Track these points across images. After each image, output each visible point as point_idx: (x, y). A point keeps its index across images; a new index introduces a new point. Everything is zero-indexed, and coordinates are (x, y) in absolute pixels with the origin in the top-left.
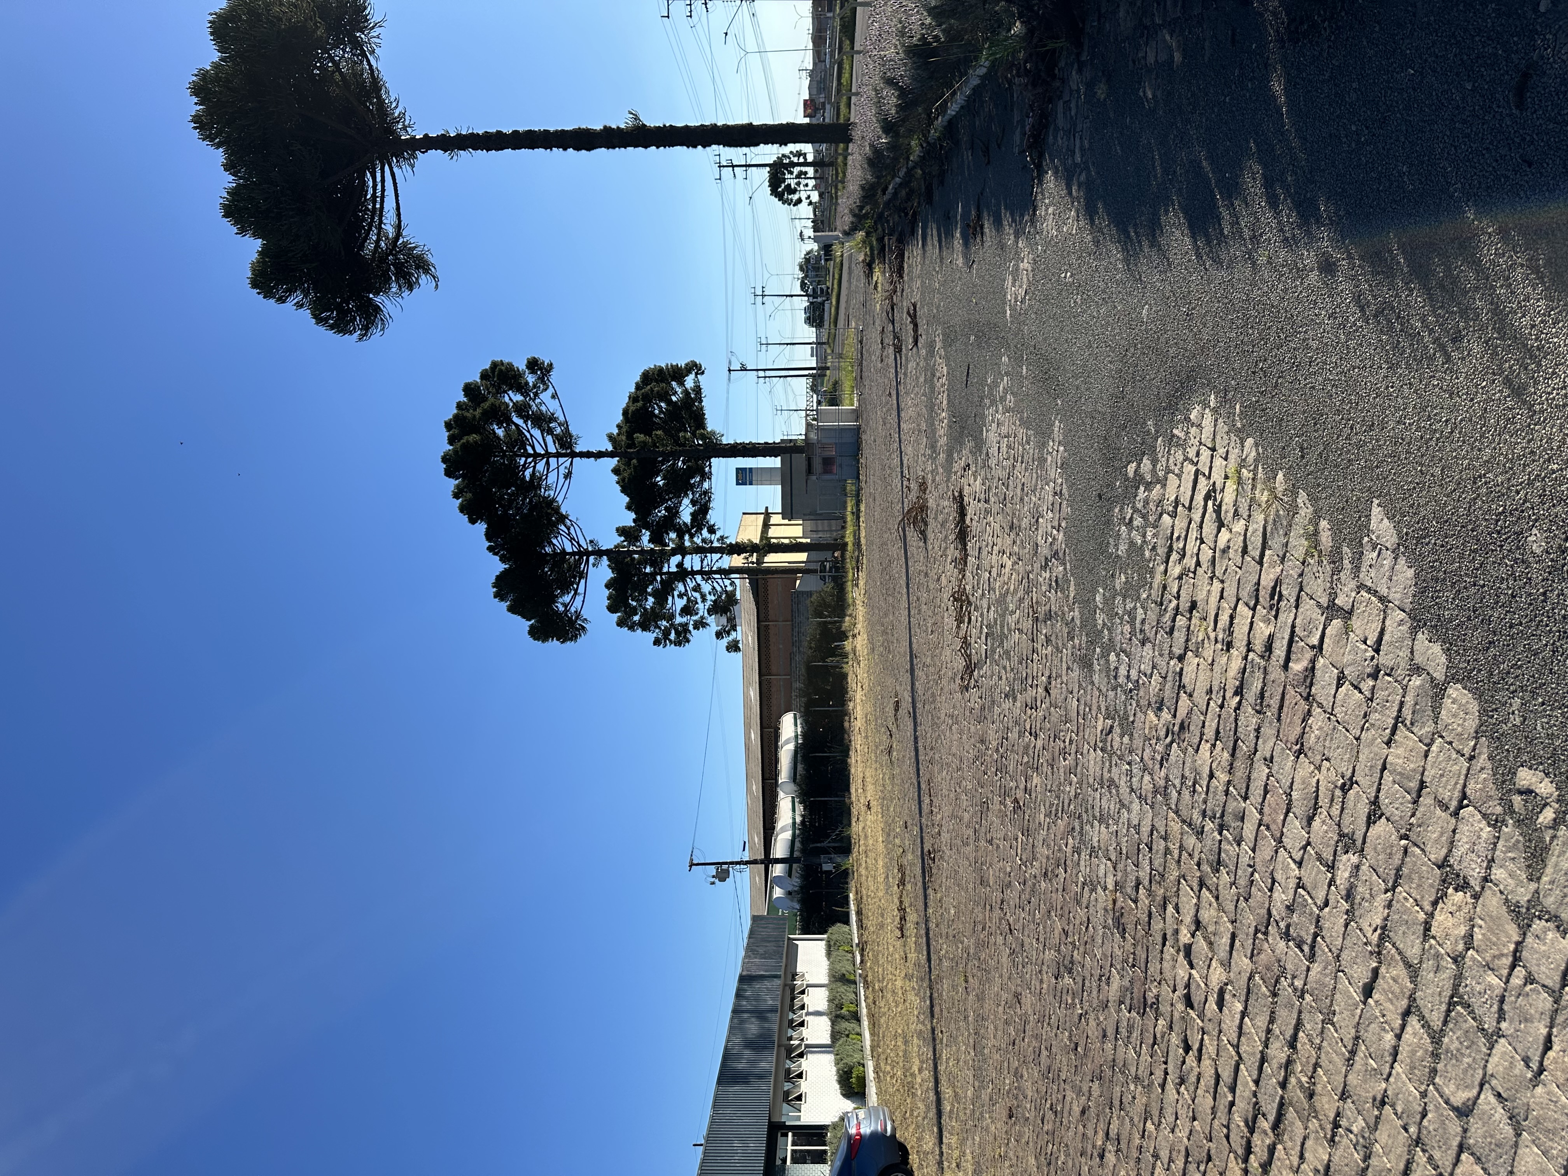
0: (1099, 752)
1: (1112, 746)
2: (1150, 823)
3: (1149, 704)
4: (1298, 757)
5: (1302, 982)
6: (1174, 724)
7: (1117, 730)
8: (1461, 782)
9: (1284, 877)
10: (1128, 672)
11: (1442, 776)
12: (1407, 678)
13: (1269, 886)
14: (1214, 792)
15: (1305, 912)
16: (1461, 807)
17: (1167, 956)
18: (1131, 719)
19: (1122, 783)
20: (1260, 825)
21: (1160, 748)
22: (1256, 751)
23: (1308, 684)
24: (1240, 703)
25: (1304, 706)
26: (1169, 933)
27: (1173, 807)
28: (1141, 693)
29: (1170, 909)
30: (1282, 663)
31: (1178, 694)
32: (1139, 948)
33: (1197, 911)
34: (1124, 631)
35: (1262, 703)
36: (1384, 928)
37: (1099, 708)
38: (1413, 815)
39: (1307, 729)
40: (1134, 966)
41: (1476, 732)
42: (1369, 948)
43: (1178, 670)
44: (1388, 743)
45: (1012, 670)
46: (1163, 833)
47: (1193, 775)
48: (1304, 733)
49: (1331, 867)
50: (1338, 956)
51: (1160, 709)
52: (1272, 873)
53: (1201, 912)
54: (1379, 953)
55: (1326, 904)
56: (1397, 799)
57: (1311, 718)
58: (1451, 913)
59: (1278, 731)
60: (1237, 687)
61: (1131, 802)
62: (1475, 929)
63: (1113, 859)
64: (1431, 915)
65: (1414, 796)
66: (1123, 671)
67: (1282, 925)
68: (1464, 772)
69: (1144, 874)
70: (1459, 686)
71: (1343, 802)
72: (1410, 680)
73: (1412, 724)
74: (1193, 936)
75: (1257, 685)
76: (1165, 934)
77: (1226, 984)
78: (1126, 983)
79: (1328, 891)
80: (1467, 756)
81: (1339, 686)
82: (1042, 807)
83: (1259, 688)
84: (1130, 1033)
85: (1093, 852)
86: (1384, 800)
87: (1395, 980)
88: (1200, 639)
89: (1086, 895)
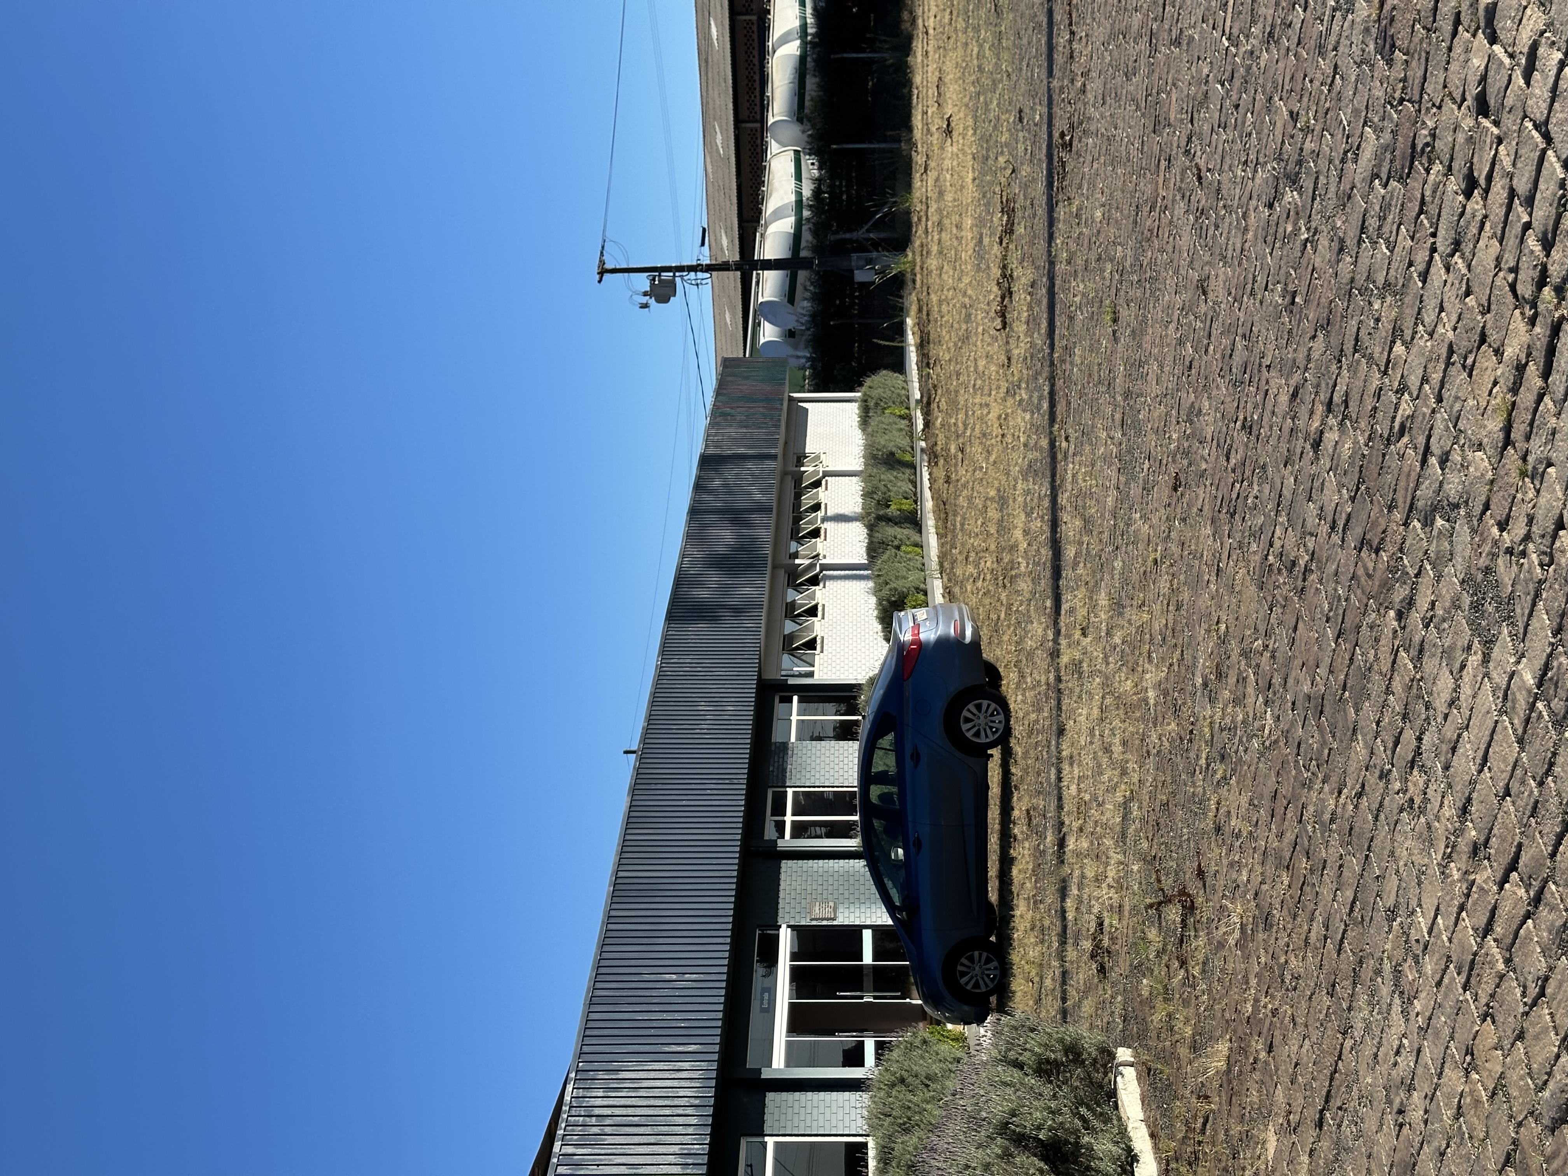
17: (1458, 50)
26: (1464, 8)
32: (1414, 64)
40: (1401, 101)
76: (1458, 14)
77: (1542, 33)
78: (1387, 136)
84: (1382, 219)
89: (1336, 28)
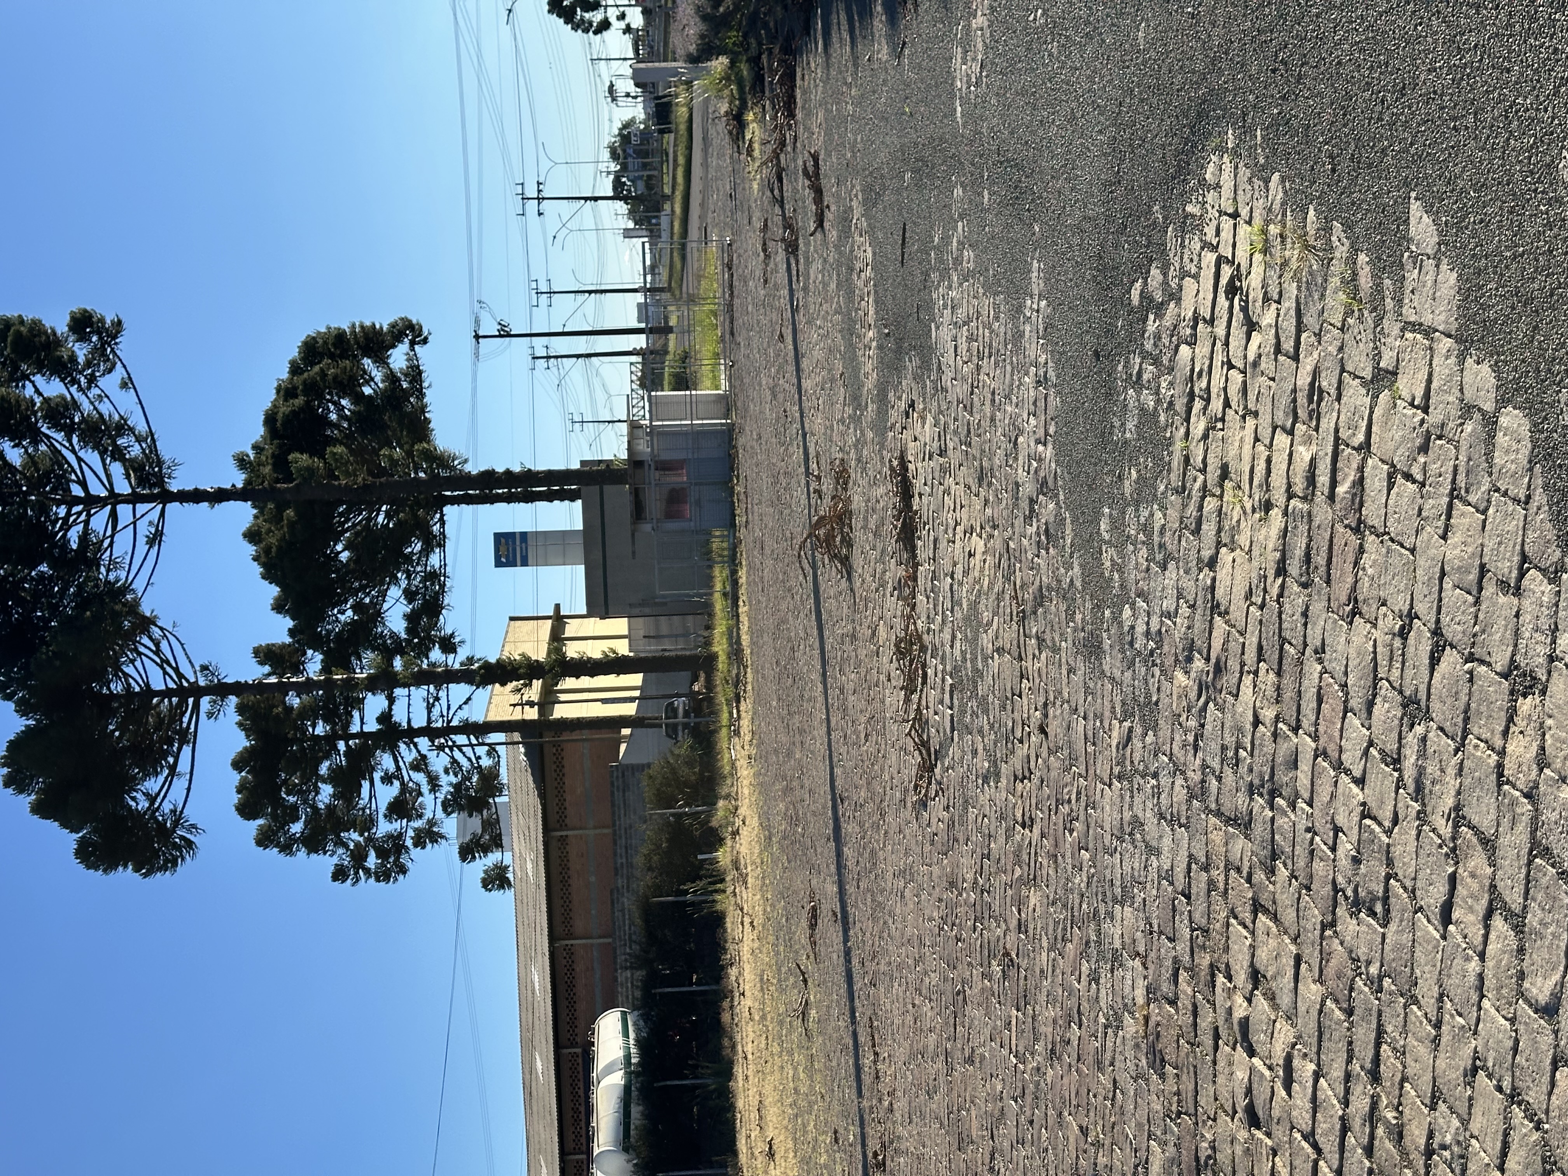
0: (1116, 784)
1: (1132, 762)
2: (1186, 854)
3: (1177, 660)
4: (1351, 623)
5: (1378, 964)
6: (1208, 672)
7: (1138, 730)
8: (1519, 540)
9: (1347, 813)
10: (1148, 624)
11: (1500, 543)
12: (1459, 430)
13: (1330, 843)
14: (1260, 744)
15: (1373, 851)
16: (1522, 575)
17: (1221, 1064)
18: (1154, 699)
19: (1149, 814)
20: (1316, 757)
21: (1193, 723)
22: (1305, 645)
23: (1357, 506)
24: (1282, 587)
25: (1354, 541)
26: (1221, 1023)
27: (1213, 806)
28: (1166, 648)
29: (1220, 979)
30: (1326, 492)
31: (1211, 622)
32: (1184, 1077)
33: (1253, 956)
34: (1141, 560)
35: (1308, 568)
36: (1457, 808)
37: (1113, 712)
38: (1475, 624)
39: (1361, 572)
40: (1179, 1114)
41: (1530, 462)
42: (1445, 849)
43: (1209, 582)
44: (1444, 537)
45: (992, 727)
46: (1203, 859)
47: (1234, 739)
48: (1356, 582)
49: (1396, 762)
50: (1413, 891)
51: (1189, 659)
52: (1333, 819)
53: (1258, 952)
54: (1454, 850)
55: (1395, 821)
56: (1458, 608)
57: (1365, 555)
58: (1521, 732)
59: (1329, 600)
60: (1278, 563)
61: (1161, 837)
62: (1547, 737)
63: (1141, 949)
64: (1502, 753)
65: (1474, 592)
66: (1141, 628)
67: (1349, 893)
68: (1521, 524)
69: (1182, 947)
70: (1509, 408)
71: (1403, 655)
72: (1462, 431)
73: (1467, 491)
74: (1249, 1001)
75: (1302, 543)
76: (1216, 1029)
77: (1294, 1045)
78: (1171, 1150)
79: (1396, 800)
80: (1523, 499)
81: (1390, 486)
82: (1044, 938)
83: (1304, 546)
85: (1116, 961)
86: (1445, 620)
87: (1473, 875)
88: (1235, 519)
89: (1109, 1044)
